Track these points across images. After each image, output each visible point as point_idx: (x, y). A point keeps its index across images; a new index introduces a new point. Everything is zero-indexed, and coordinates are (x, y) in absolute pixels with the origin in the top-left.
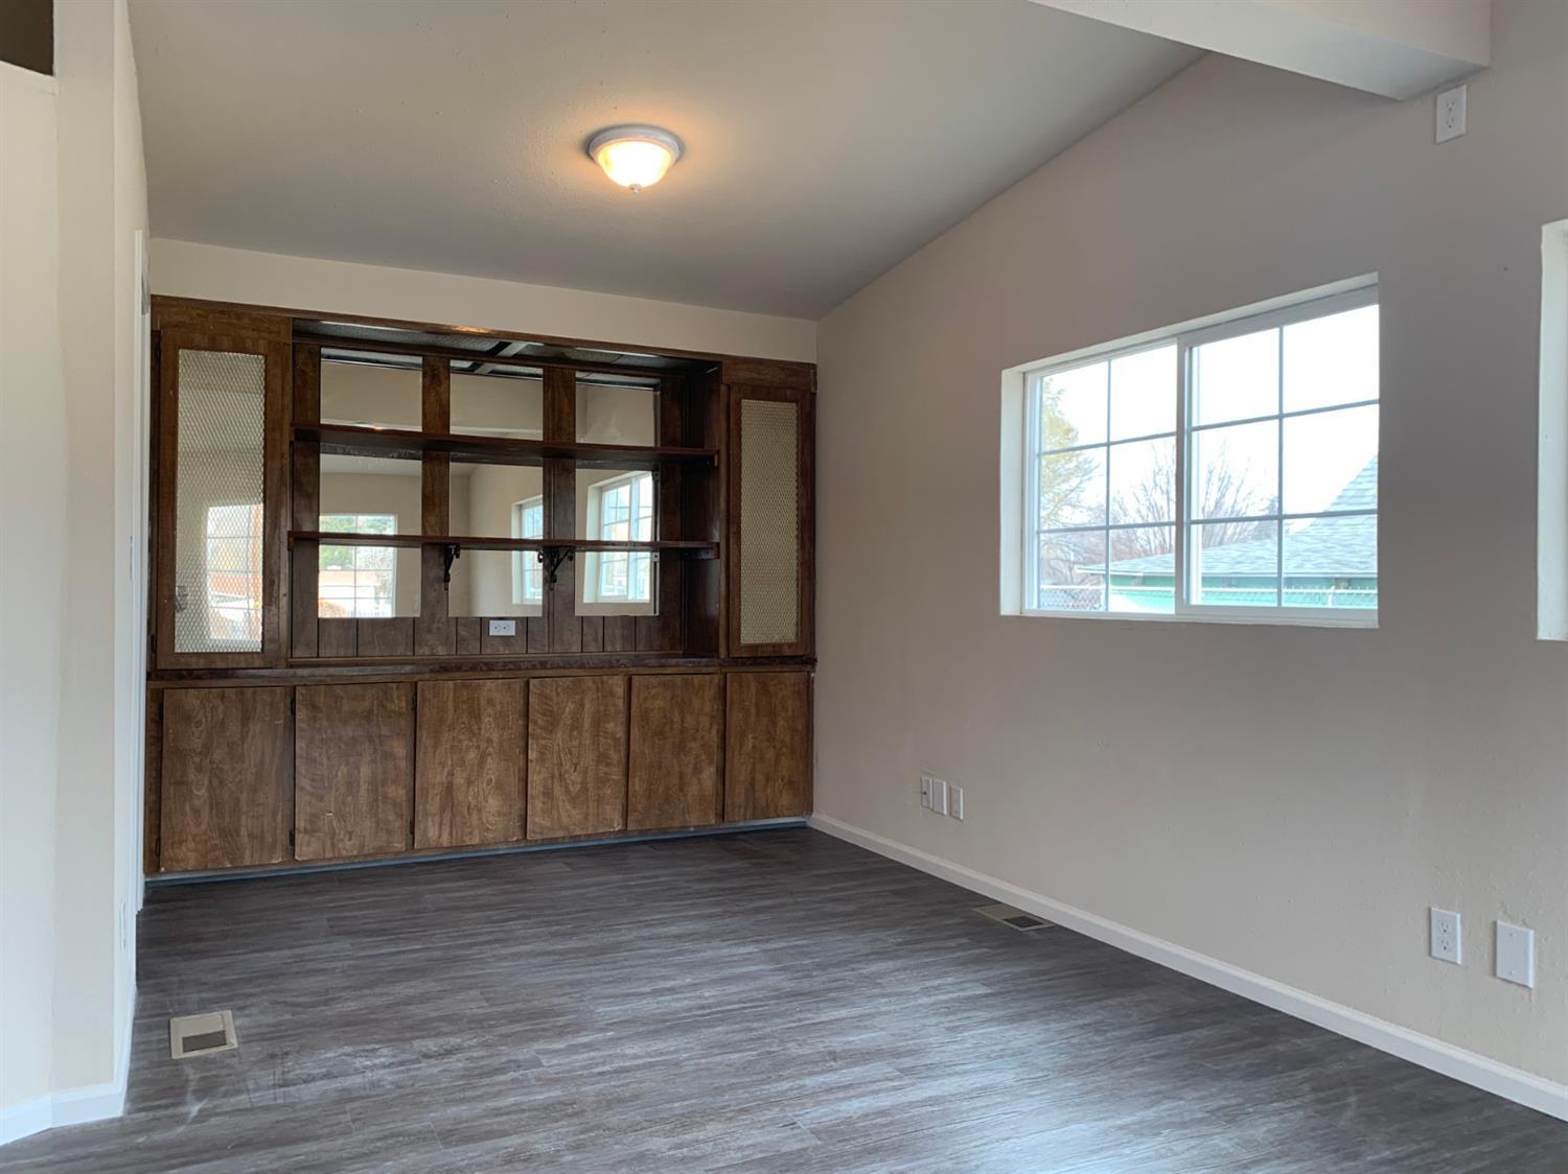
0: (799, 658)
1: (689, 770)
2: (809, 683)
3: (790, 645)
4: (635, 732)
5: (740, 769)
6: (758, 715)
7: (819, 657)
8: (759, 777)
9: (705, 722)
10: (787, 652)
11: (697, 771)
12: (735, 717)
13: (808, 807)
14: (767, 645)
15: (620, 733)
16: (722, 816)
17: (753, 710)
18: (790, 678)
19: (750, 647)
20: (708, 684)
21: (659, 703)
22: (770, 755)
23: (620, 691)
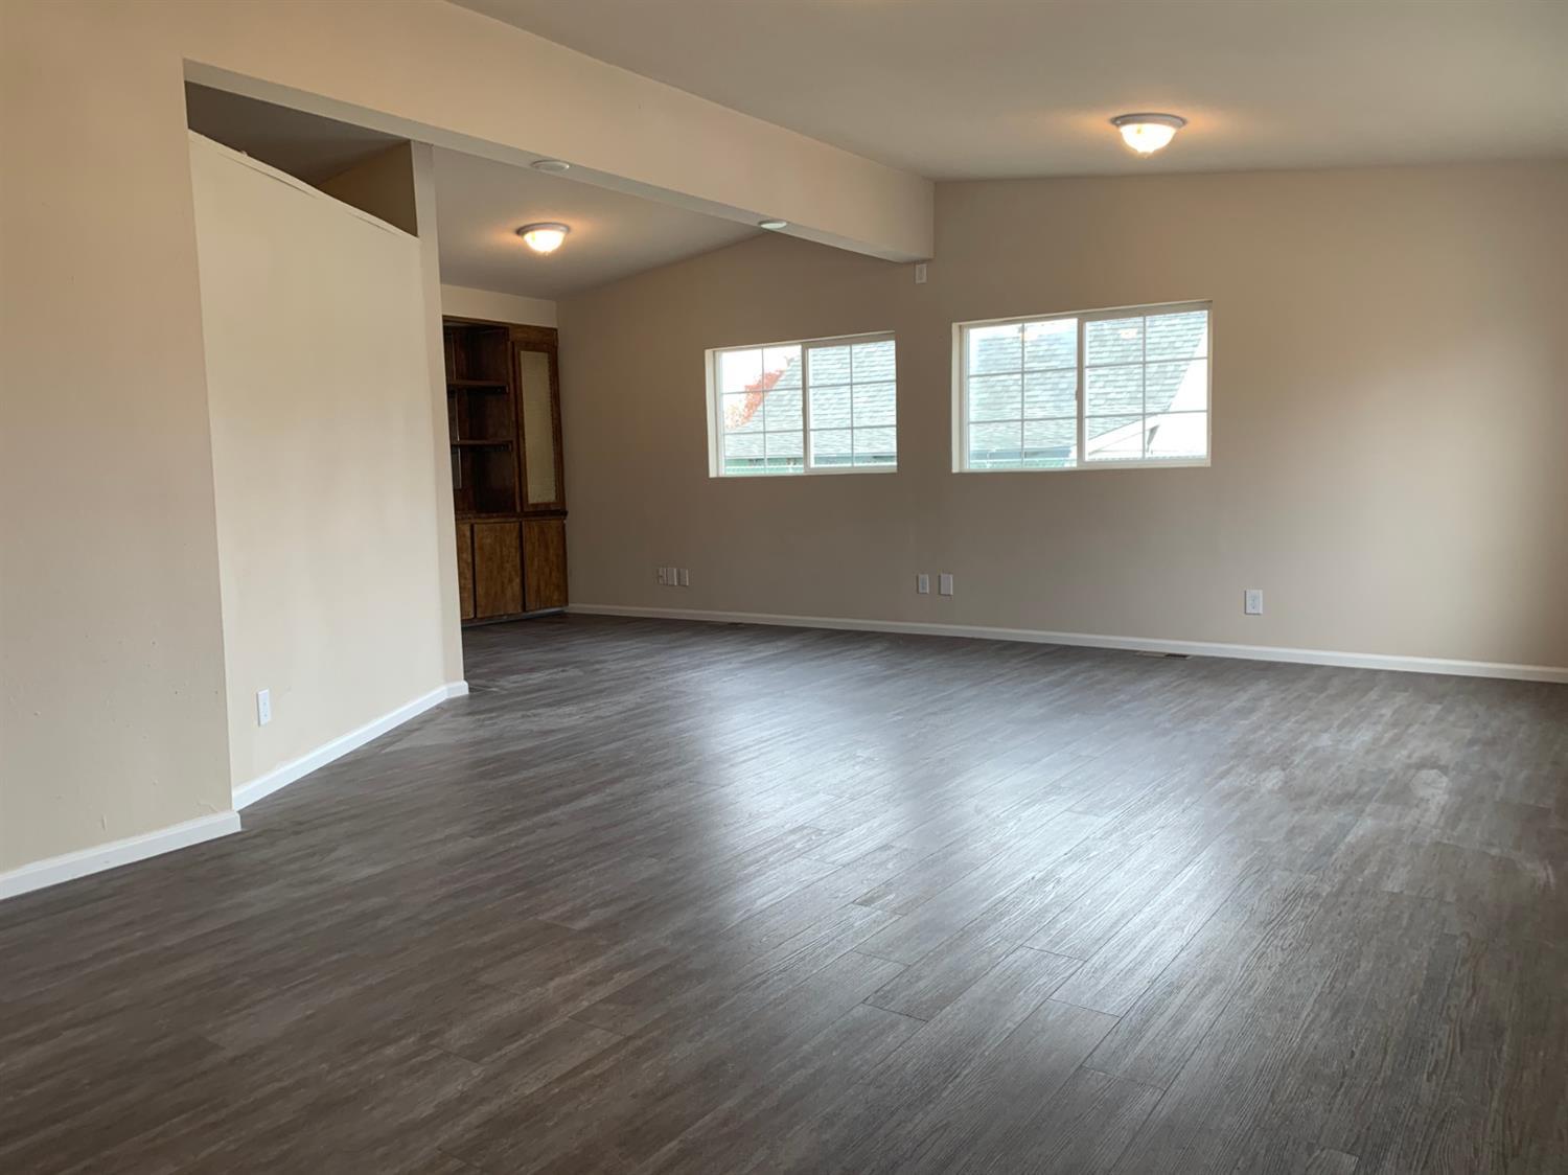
0: (556, 512)
1: (506, 581)
2: (564, 526)
3: (553, 503)
4: (477, 559)
5: (532, 580)
6: (539, 545)
7: (568, 508)
8: (542, 584)
9: (513, 550)
10: (553, 508)
11: (511, 581)
12: (528, 548)
13: (566, 602)
14: (542, 504)
15: (470, 560)
16: (524, 609)
17: (537, 544)
18: (554, 523)
19: (533, 505)
20: (511, 526)
21: (489, 541)
22: (547, 570)
23: (468, 534)
